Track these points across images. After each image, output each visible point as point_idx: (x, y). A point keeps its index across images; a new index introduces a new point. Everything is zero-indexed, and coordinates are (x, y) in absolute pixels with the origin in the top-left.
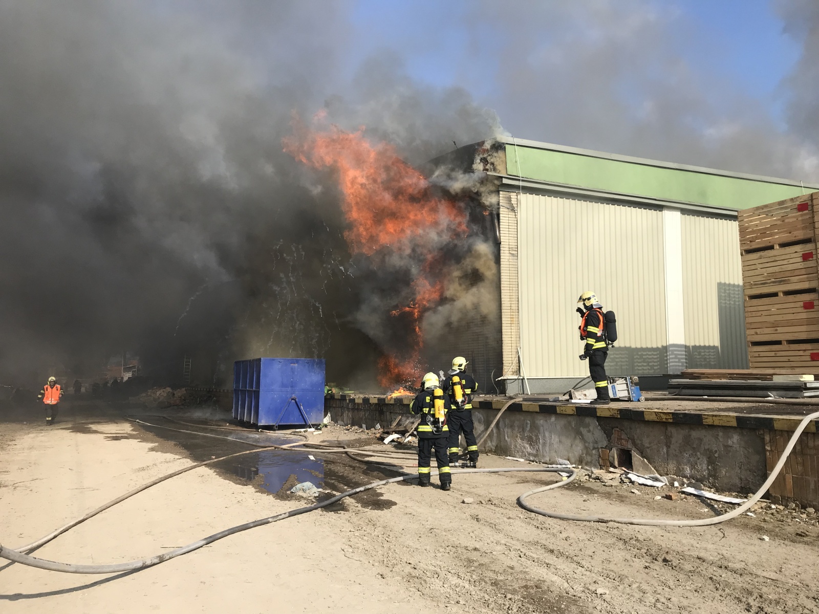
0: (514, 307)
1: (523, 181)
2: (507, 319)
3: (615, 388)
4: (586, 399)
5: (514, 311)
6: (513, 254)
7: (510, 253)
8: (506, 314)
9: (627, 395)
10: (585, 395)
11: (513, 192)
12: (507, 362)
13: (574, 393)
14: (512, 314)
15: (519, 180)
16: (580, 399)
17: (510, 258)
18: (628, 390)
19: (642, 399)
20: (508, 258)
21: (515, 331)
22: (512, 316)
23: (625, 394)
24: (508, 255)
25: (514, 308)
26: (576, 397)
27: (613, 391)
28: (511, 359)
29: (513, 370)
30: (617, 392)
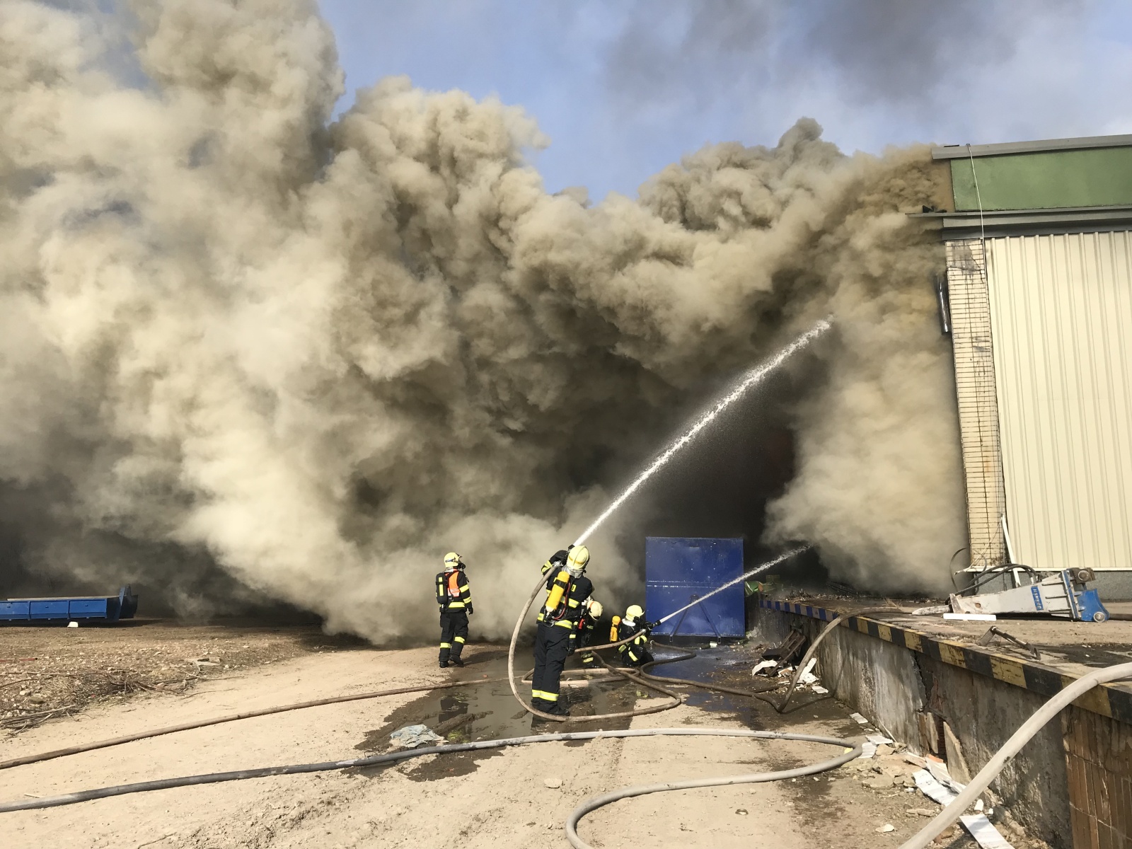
0: (989, 441)
1: (985, 216)
2: (974, 465)
3: (1038, 592)
4: (981, 613)
5: (990, 449)
6: (981, 348)
7: (973, 347)
8: (971, 455)
9: (1068, 608)
10: (978, 605)
11: (975, 239)
12: (978, 541)
13: (955, 601)
14: (984, 454)
15: (979, 217)
16: (968, 613)
17: (975, 355)
18: (1067, 597)
19: (1099, 617)
20: (971, 355)
21: (993, 484)
22: (985, 459)
23: (1060, 605)
24: (971, 350)
25: (990, 444)
26: (959, 608)
27: (1035, 599)
28: (987, 536)
29: (993, 556)
30: (1044, 600)
